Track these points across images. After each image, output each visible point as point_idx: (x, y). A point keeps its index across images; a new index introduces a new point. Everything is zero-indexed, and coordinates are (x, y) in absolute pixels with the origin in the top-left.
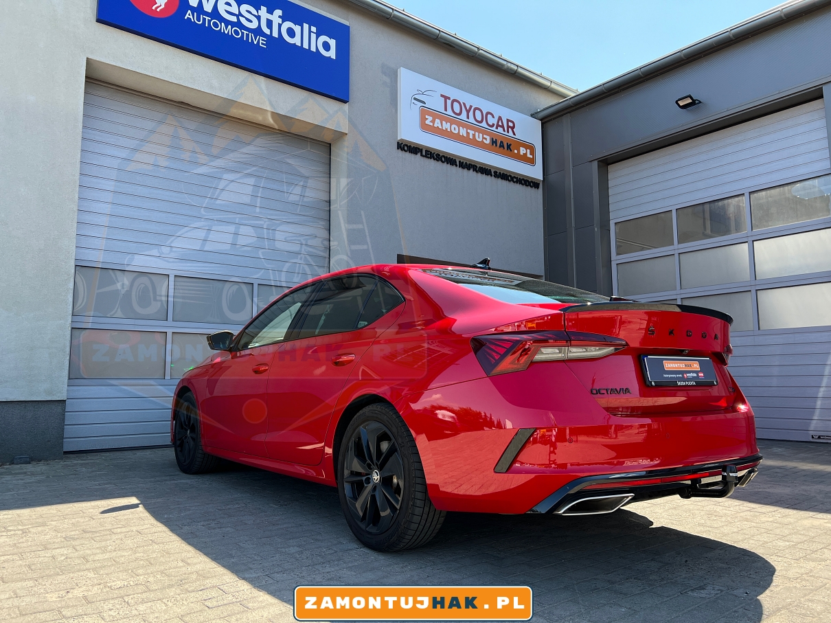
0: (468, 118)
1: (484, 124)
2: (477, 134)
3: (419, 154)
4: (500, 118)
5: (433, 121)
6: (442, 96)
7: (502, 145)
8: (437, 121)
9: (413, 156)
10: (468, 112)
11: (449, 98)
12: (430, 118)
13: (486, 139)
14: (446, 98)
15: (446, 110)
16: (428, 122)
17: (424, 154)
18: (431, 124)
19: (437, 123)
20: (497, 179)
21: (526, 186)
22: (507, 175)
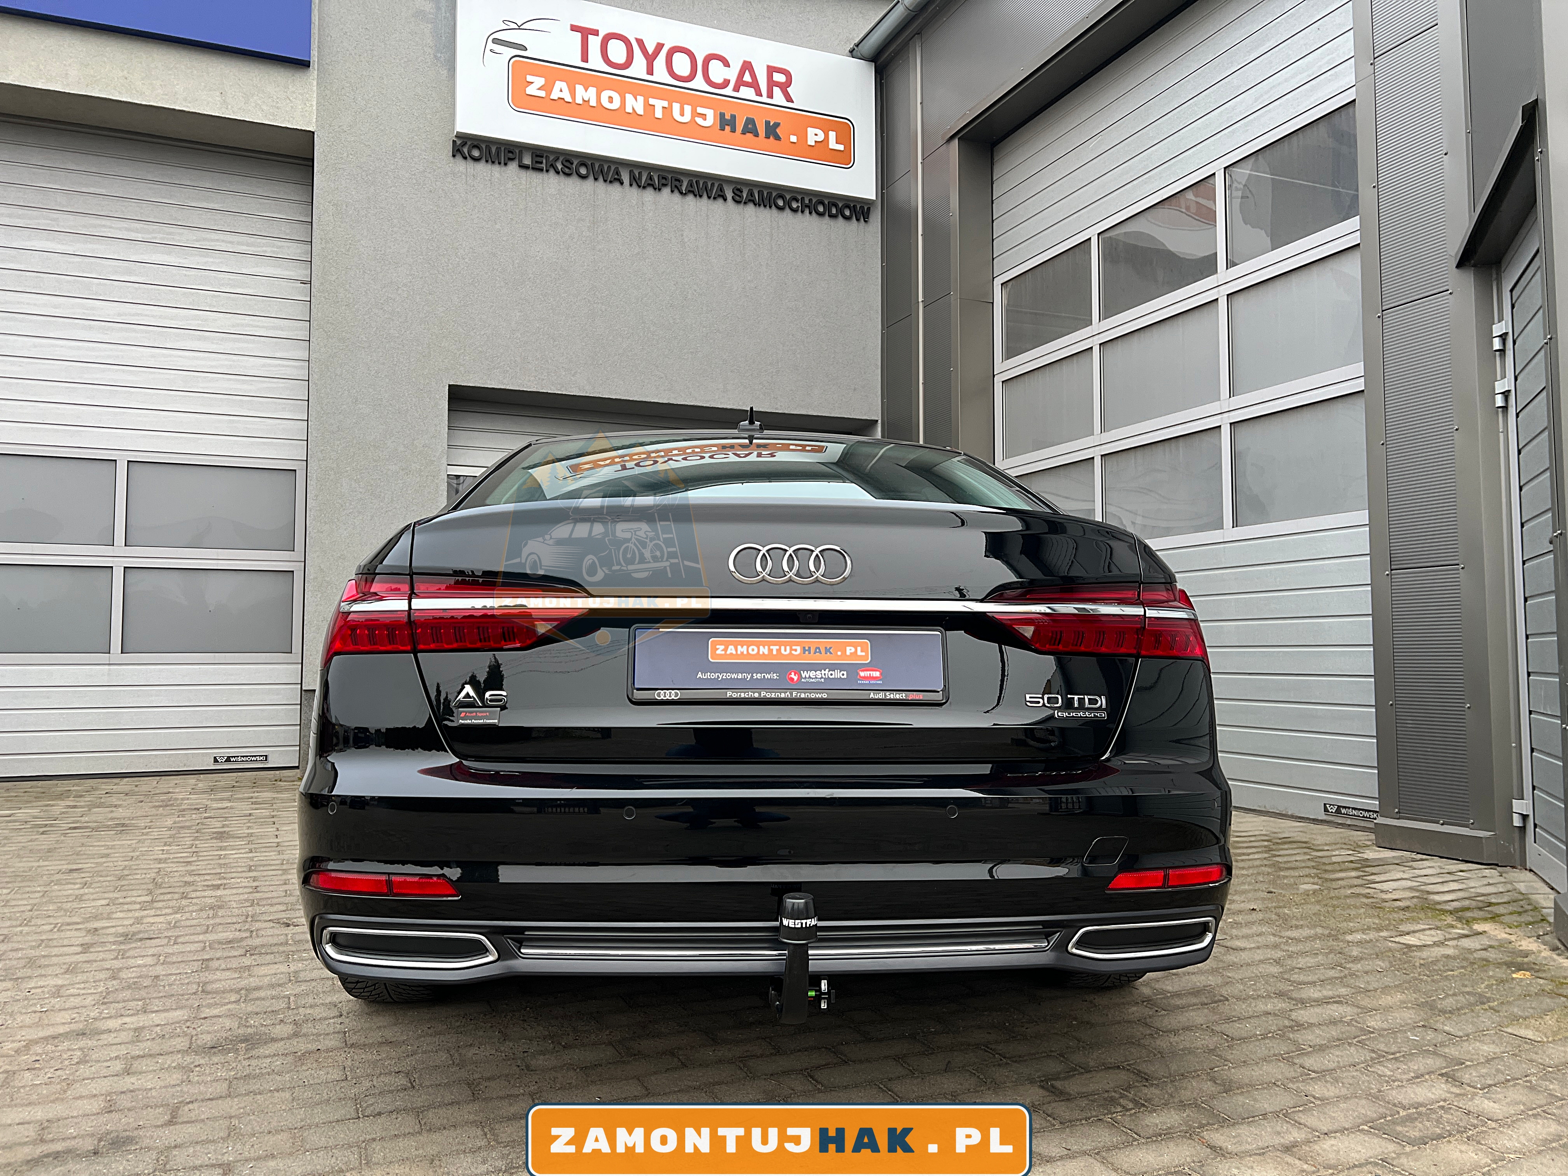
0: (651, 72)
1: (700, 82)
2: (676, 107)
4: (746, 65)
5: (547, 88)
6: (574, 28)
7: (750, 128)
8: (563, 85)
9: (496, 169)
10: (651, 58)
11: (596, 32)
12: (542, 81)
13: (704, 116)
14: (584, 33)
15: (585, 58)
16: (530, 90)
18: (543, 94)
19: (561, 90)
20: (742, 206)
21: (831, 216)
22: (770, 194)
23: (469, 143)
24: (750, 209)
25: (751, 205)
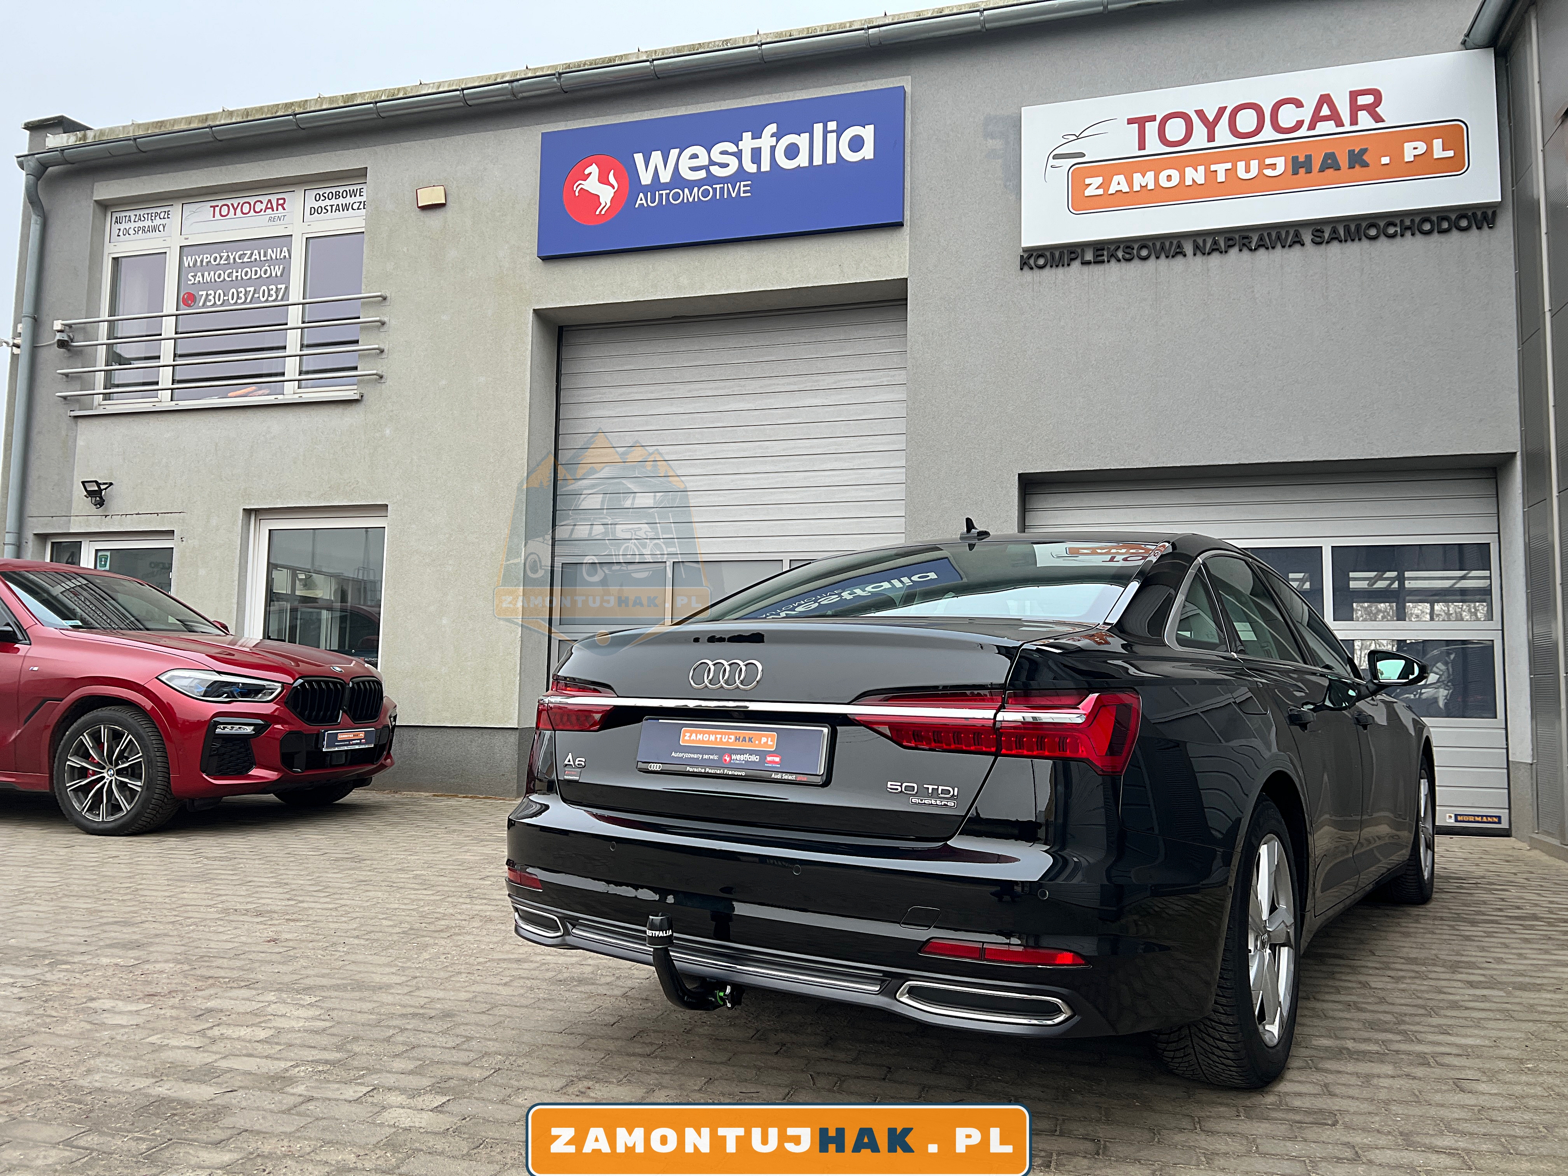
0: (1211, 138)
1: (1268, 133)
2: (1241, 165)
3: (1076, 265)
4: (1325, 99)
5: (1105, 185)
6: (1130, 121)
7: (1330, 163)
8: (1121, 178)
9: (1060, 271)
10: (1211, 127)
11: (1153, 118)
12: (1100, 180)
13: (1273, 166)
14: (1141, 122)
15: (1142, 146)
16: (1088, 192)
17: (1089, 257)
18: (1100, 192)
19: (1119, 183)
20: (1324, 246)
21: (1442, 232)
22: (1358, 227)
23: (1035, 254)
24: (1335, 247)
25: (1335, 245)
